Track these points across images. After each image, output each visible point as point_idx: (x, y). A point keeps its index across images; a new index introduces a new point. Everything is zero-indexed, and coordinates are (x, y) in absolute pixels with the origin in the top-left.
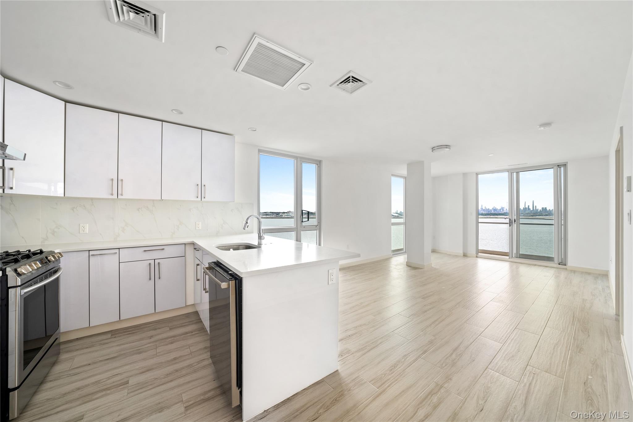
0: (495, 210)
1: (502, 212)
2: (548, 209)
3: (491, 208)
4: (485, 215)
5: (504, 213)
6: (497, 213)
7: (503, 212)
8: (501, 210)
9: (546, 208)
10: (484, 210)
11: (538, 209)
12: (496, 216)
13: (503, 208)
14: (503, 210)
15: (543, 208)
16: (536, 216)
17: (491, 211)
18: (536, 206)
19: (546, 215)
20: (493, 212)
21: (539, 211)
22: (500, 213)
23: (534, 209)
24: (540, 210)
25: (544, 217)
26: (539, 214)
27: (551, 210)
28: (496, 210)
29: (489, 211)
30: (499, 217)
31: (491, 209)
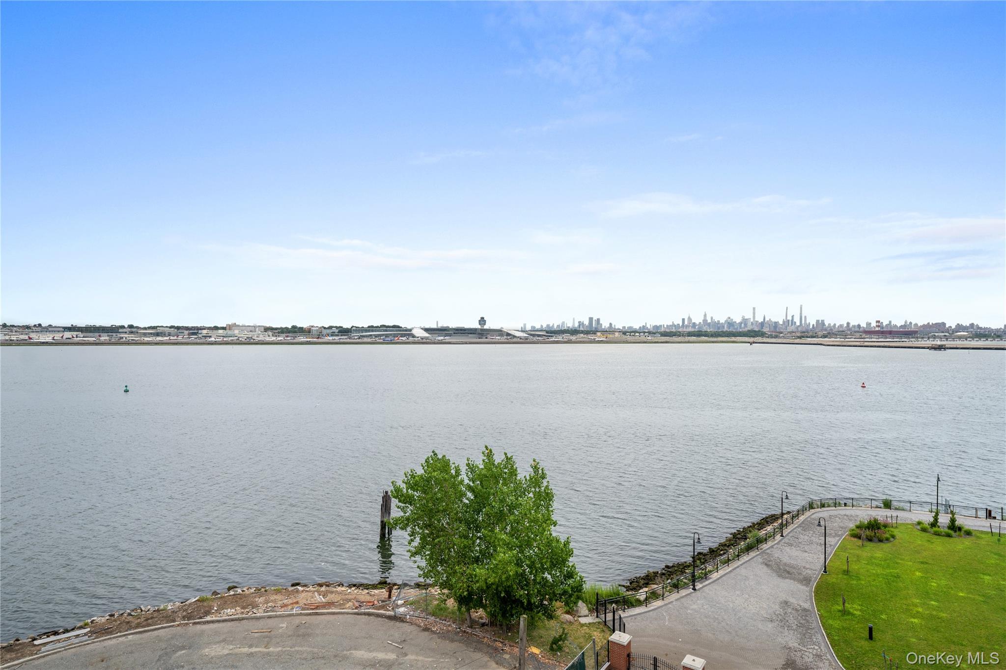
0: (730, 323)
1: (744, 330)
2: (827, 324)
3: (722, 321)
4: (712, 336)
5: (749, 331)
6: (734, 331)
7: (746, 329)
8: (743, 325)
9: (823, 321)
10: (709, 324)
11: (809, 323)
12: (733, 339)
13: (745, 321)
14: (746, 325)
15: (818, 321)
16: (807, 337)
17: (724, 327)
18: (805, 317)
19: (825, 336)
20: (726, 329)
21: (811, 327)
22: (741, 330)
23: (803, 322)
24: (813, 325)
25: (821, 339)
26: (811, 334)
27: (832, 325)
28: (733, 326)
29: (719, 328)
30: (738, 340)
31: (724, 322)
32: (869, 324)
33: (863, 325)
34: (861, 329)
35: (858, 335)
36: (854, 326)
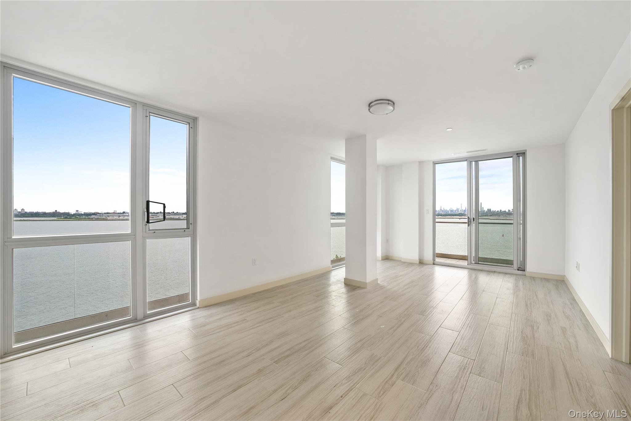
0: (452, 211)
1: (457, 213)
2: (492, 210)
3: (448, 209)
4: (444, 216)
5: (459, 213)
6: (453, 213)
7: (458, 213)
8: (457, 211)
9: (490, 209)
10: (443, 211)
11: (485, 210)
12: (453, 217)
13: (458, 210)
14: (458, 211)
15: (488, 209)
16: (483, 216)
17: (449, 212)
18: (483, 208)
19: (491, 216)
20: (450, 213)
21: (485, 212)
22: (456, 213)
23: (482, 210)
24: (486, 211)
25: (489, 217)
26: (485, 215)
27: (494, 211)
28: (453, 212)
29: (447, 212)
30: (455, 218)
31: (449, 210)
32: (509, 211)
33: (507, 211)
34: (506, 213)
35: (505, 215)
36: (503, 211)
